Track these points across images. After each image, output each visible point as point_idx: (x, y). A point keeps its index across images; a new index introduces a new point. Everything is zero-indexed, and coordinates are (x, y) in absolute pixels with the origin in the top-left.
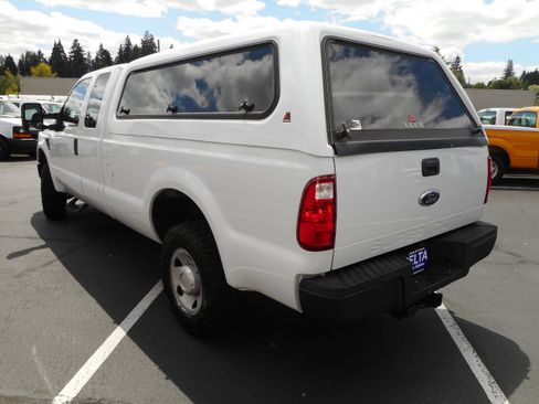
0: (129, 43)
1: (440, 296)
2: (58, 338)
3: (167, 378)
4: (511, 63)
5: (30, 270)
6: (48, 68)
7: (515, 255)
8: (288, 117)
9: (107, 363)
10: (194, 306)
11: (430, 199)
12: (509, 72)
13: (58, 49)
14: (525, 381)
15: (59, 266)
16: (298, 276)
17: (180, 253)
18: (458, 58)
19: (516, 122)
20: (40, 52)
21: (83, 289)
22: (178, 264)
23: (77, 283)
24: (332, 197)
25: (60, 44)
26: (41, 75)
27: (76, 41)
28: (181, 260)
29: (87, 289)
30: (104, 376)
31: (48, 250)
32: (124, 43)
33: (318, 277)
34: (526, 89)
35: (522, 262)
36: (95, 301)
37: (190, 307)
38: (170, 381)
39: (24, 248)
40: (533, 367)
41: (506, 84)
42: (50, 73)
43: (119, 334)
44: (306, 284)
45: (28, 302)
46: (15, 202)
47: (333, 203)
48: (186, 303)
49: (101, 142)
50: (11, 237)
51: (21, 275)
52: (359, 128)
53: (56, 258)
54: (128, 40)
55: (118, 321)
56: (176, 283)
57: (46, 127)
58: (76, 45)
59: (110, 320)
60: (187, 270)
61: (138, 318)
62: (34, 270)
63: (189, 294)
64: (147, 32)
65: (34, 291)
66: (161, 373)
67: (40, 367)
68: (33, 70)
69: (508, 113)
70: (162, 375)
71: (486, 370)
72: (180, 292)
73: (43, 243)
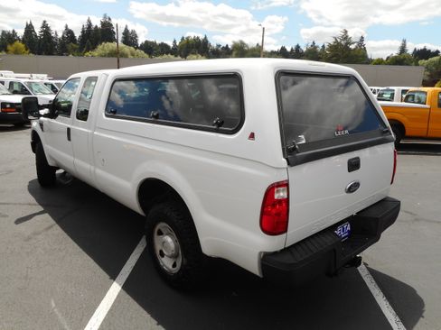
0: (90, 25)
1: (360, 258)
2: (69, 292)
3: (158, 324)
4: (404, 41)
5: (36, 234)
6: (22, 46)
7: (411, 213)
8: (252, 136)
9: (111, 313)
10: (174, 266)
11: (353, 188)
12: (403, 49)
13: (29, 28)
14: (421, 319)
15: (58, 230)
16: (261, 253)
17: (161, 226)
18: (362, 37)
19: (410, 99)
20: (14, 31)
21: (81, 250)
22: (160, 233)
23: (76, 245)
24: (286, 197)
25: (31, 24)
26: (17, 52)
27: (45, 22)
28: (162, 230)
29: (84, 250)
30: (110, 324)
31: (47, 215)
32: (85, 24)
33: (275, 253)
34: (417, 65)
35: (416, 220)
36: (92, 261)
37: (171, 267)
38: (160, 326)
39: (28, 214)
40: (427, 308)
41: (400, 60)
42: (24, 50)
43: (115, 289)
44: (266, 259)
45: (40, 262)
46: (11, 172)
47: (287, 201)
48: (167, 263)
49: (92, 134)
50: (15, 204)
51: (29, 239)
52: (304, 142)
53: (54, 222)
54: (89, 21)
55: (114, 276)
56: (158, 247)
57: (41, 116)
58: (45, 26)
59: (107, 277)
60: (169, 239)
61: (128, 274)
62: (39, 233)
63: (170, 257)
64: (105, 15)
65: (43, 252)
66: (152, 320)
67: (60, 317)
68: (9, 47)
69: (404, 92)
70: (155, 322)
71: (393, 311)
72: (162, 254)
73: (41, 209)
